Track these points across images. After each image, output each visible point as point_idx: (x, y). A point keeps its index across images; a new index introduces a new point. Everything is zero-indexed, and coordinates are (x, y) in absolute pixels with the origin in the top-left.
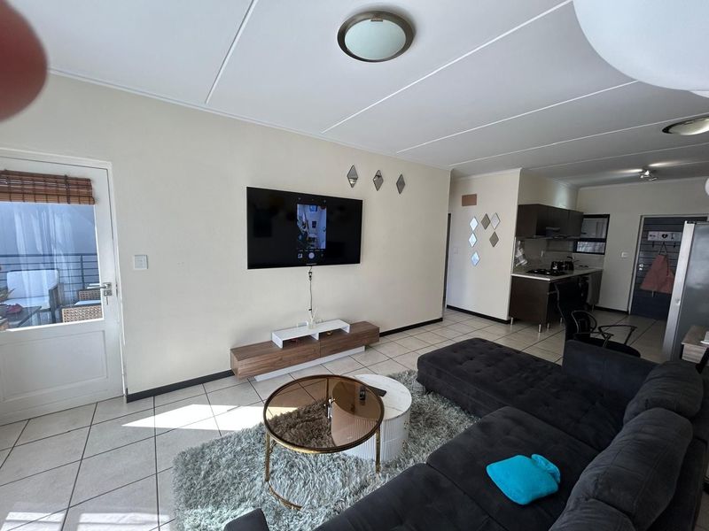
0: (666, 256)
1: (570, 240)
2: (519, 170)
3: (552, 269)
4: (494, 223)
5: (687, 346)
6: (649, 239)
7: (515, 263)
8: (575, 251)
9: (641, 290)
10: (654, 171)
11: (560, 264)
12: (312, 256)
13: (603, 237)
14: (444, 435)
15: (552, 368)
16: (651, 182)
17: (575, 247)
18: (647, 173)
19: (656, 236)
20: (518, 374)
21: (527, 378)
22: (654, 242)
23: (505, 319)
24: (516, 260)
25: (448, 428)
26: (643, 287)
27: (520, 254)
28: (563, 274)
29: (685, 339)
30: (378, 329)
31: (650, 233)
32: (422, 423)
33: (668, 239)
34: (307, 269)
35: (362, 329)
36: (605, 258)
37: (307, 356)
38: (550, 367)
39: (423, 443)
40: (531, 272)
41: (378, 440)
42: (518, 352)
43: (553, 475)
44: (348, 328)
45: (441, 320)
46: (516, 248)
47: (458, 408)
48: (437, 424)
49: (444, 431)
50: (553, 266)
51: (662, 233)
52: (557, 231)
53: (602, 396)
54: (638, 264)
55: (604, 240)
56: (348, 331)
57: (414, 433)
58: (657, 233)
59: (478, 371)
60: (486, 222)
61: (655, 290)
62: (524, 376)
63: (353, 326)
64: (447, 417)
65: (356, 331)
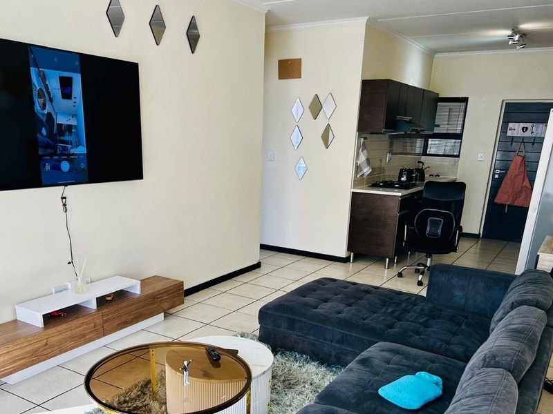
0: (524, 157)
1: (421, 137)
2: (364, 20)
3: (400, 180)
4: (327, 108)
5: (542, 256)
6: (509, 133)
7: (357, 172)
8: (425, 153)
9: (496, 204)
10: (523, 35)
11: (409, 172)
12: (65, 166)
13: (458, 131)
14: (308, 391)
15: (415, 300)
16: (518, 51)
17: (426, 146)
18: (516, 38)
19: (516, 129)
20: (383, 310)
21: (393, 312)
22: (513, 138)
23: (344, 256)
24: (358, 168)
25: (311, 384)
26: (497, 200)
27: (363, 158)
28: (414, 186)
29: (541, 249)
30: (181, 284)
31: (511, 125)
32: (280, 387)
33: (528, 134)
34: (57, 191)
35: (159, 287)
36: (460, 162)
37: (84, 336)
38: (414, 298)
39: (288, 403)
40: (375, 185)
41: (248, 401)
42: (377, 288)
43: (437, 384)
44: (139, 287)
45: (258, 266)
46: (358, 149)
47: (316, 364)
48: (297, 384)
49: (308, 390)
50: (401, 176)
51: (522, 125)
52: (410, 122)
53: (466, 318)
54: (495, 169)
55: (459, 136)
56: (137, 291)
57: (275, 396)
58: (517, 124)
59: (339, 313)
60: (316, 107)
61: (508, 203)
62: (389, 311)
63: (144, 282)
64: (305, 376)
65: (150, 290)
